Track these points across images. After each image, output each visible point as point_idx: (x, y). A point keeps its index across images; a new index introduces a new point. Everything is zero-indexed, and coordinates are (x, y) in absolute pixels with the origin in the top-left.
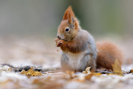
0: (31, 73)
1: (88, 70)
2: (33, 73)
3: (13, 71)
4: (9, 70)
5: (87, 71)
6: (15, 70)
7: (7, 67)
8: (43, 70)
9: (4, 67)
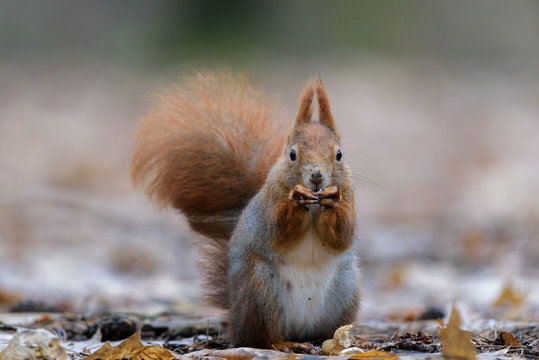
0: (135, 352)
1: (344, 336)
2: (139, 352)
3: (62, 334)
4: (51, 345)
5: (338, 340)
6: (67, 331)
7: (44, 335)
8: (174, 331)
9: (33, 333)
